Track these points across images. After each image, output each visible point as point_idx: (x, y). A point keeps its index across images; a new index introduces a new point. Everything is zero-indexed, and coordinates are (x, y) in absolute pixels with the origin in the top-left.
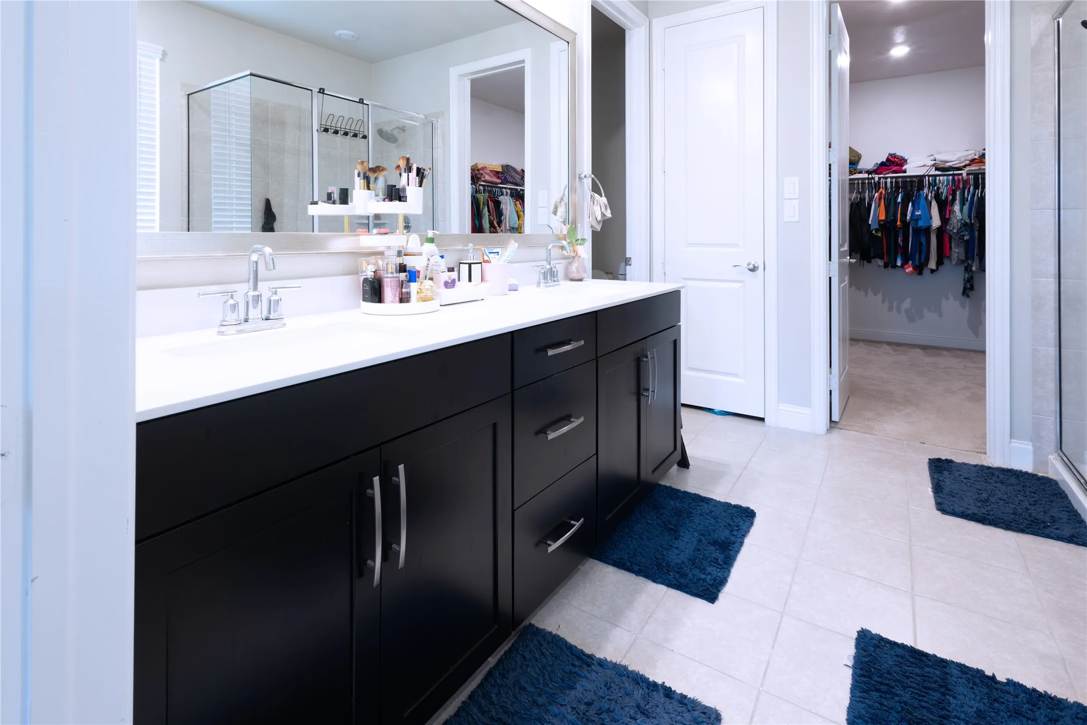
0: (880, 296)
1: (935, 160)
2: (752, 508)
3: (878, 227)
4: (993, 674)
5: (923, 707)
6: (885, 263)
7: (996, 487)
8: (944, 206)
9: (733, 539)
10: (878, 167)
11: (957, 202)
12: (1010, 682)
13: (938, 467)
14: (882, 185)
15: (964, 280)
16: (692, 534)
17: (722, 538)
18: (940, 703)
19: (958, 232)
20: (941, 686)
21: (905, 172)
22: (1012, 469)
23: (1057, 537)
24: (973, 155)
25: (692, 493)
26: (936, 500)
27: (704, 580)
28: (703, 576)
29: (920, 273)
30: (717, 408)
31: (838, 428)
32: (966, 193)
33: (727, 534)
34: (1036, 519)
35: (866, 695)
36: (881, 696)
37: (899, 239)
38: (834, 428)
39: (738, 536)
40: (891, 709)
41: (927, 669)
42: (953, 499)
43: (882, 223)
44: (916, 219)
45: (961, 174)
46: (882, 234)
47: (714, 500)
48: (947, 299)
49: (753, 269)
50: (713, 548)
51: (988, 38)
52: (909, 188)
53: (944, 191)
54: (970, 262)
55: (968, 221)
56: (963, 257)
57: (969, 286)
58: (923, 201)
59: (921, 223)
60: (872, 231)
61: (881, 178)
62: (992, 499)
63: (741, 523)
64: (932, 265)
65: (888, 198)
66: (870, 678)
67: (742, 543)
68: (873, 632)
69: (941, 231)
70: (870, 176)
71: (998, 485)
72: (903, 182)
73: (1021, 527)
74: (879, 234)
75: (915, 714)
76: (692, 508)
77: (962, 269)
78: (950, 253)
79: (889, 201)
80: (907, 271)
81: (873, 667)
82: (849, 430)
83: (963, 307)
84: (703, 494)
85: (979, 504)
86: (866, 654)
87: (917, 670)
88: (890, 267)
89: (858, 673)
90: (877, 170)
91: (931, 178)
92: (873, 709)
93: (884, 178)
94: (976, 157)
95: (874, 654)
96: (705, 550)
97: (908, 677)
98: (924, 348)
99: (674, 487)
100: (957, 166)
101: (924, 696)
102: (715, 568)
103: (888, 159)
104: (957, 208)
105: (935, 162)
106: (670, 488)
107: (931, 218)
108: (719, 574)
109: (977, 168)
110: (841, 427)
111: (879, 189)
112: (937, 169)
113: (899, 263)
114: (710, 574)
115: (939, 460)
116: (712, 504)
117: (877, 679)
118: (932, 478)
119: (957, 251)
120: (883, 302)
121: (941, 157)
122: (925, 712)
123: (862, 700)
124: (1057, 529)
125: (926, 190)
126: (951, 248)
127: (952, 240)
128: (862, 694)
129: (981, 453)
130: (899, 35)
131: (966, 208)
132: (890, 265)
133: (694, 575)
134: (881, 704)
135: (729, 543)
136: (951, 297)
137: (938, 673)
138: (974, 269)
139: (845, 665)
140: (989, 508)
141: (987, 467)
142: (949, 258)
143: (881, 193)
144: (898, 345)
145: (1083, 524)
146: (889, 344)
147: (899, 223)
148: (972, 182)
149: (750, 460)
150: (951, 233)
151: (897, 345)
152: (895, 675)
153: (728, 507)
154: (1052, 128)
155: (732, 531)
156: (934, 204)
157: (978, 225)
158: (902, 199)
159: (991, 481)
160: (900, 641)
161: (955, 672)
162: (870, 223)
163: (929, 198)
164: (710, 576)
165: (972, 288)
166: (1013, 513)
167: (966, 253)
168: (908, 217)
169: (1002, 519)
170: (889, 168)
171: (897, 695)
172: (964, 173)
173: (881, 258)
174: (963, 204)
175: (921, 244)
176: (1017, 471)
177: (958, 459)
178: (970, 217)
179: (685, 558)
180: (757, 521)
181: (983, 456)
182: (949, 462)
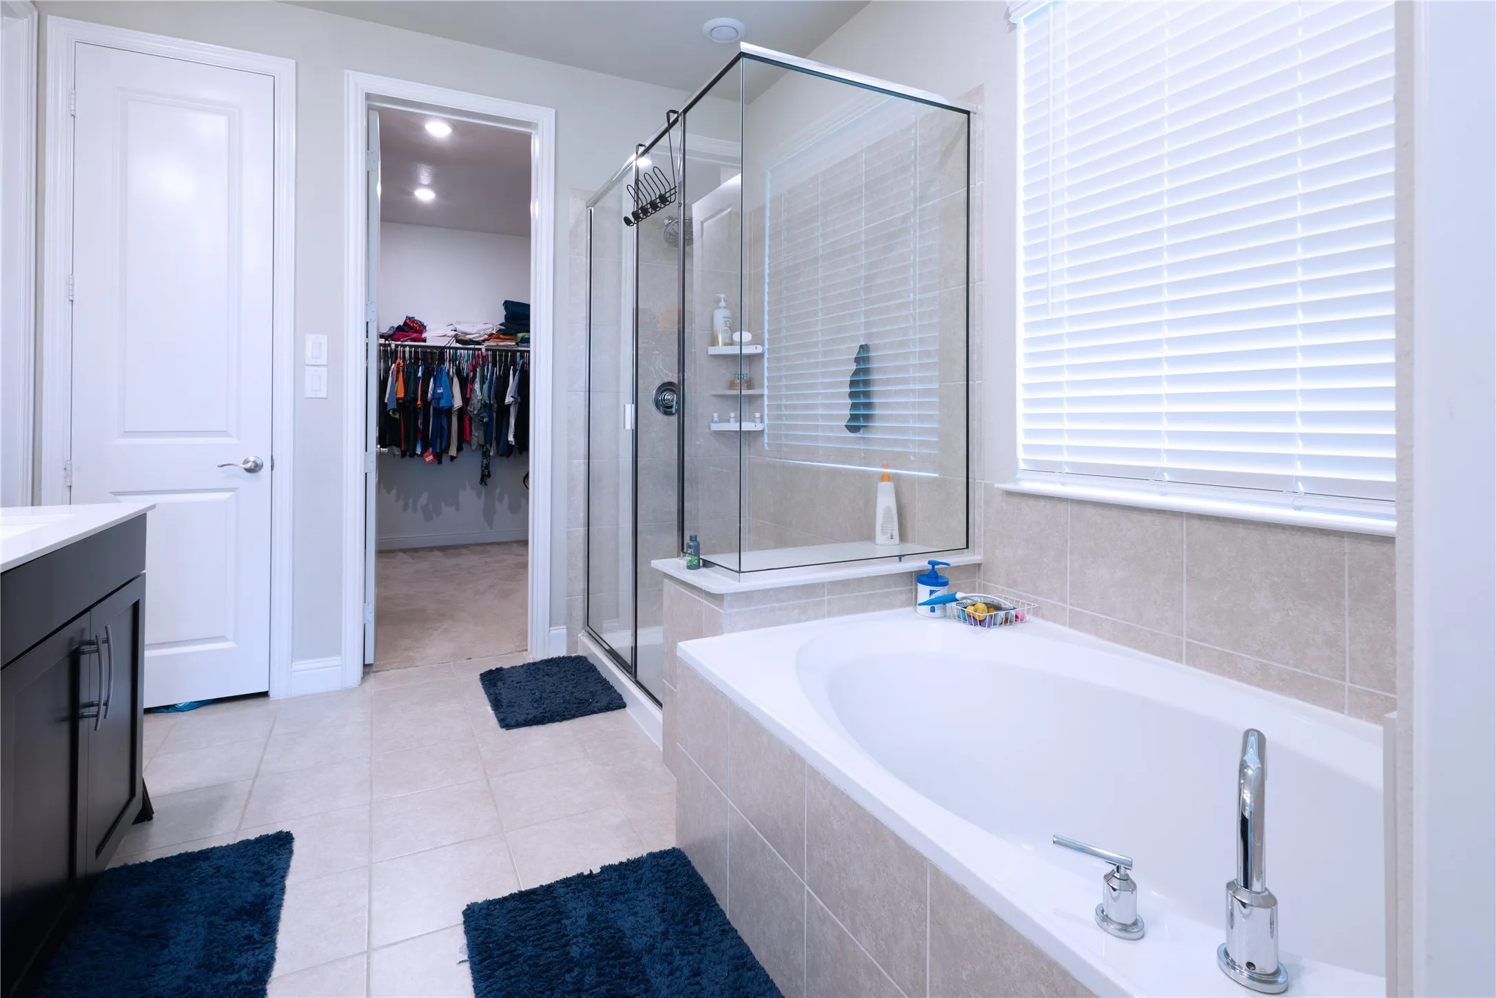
0: (394, 492)
1: (455, 331)
2: (285, 830)
3: (396, 407)
4: (591, 871)
5: (545, 949)
6: (402, 451)
7: (544, 681)
8: (465, 383)
9: (268, 890)
10: (395, 332)
11: (478, 380)
12: (605, 869)
13: (491, 679)
14: (400, 354)
15: (482, 466)
16: (192, 923)
17: (250, 899)
18: (558, 933)
19: (478, 414)
20: (555, 915)
21: (425, 341)
22: (552, 658)
23: (599, 710)
24: (491, 330)
25: (172, 857)
26: (497, 717)
27: (235, 983)
28: (234, 977)
29: (440, 462)
30: (181, 699)
31: (373, 672)
32: (486, 370)
33: (258, 889)
34: (581, 700)
35: (492, 980)
36: (506, 970)
37: (419, 422)
38: (368, 673)
39: (276, 882)
40: (519, 976)
41: (538, 906)
42: (513, 709)
43: (401, 401)
44: (438, 398)
45: (480, 349)
46: (400, 417)
47: (217, 848)
48: (465, 489)
49: (254, 469)
50: (238, 924)
51: (535, 208)
52: (430, 361)
53: (465, 366)
54: (488, 447)
55: (488, 401)
56: (482, 442)
57: (487, 473)
58: (445, 378)
59: (443, 403)
60: (389, 411)
61: (399, 345)
62: (544, 695)
63: (274, 861)
64: (453, 451)
65: (407, 372)
66: (490, 957)
67: (283, 890)
68: (480, 902)
69: (460, 410)
70: (387, 342)
71: (545, 678)
72: (424, 353)
73: (572, 712)
74: (397, 416)
75: (541, 963)
76: (180, 882)
77: (480, 453)
78: (471, 438)
79: (408, 375)
80: (427, 459)
81: (490, 943)
82: (388, 670)
83: (479, 496)
84: (194, 848)
85: (535, 705)
86: (479, 932)
87: (531, 914)
88: (408, 457)
89: (477, 962)
90: (393, 335)
91: (451, 351)
92: (502, 991)
93: (402, 346)
94: (494, 332)
95: (488, 927)
96: (224, 935)
97: (525, 928)
98: (443, 549)
99: (130, 863)
100: (477, 340)
101: (544, 937)
102: (250, 953)
103: (405, 323)
104: (477, 386)
105: (456, 333)
106: (126, 868)
107: (453, 397)
108: (260, 957)
109: (495, 344)
110: (376, 670)
111: (396, 359)
112: (458, 341)
113: (419, 451)
114: (245, 966)
115: (490, 672)
116: (215, 856)
117: (497, 952)
118: (489, 694)
119: (477, 435)
120: (397, 500)
121: (462, 328)
122: (549, 954)
123: (489, 988)
124: (597, 702)
125: (447, 364)
126: (471, 431)
127: (473, 422)
128: (488, 983)
129: (522, 651)
130: (425, 176)
131: (486, 386)
132: (408, 454)
133: (214, 987)
134: (511, 977)
135: (264, 900)
136: (468, 487)
137: (548, 903)
138: (492, 454)
139: (460, 962)
140: (545, 706)
141: (532, 663)
142: (469, 443)
143: (399, 364)
144: (416, 550)
145: (612, 689)
146: (405, 551)
147: (419, 402)
148: (490, 359)
149: (261, 761)
150: (472, 414)
151: (412, 551)
152: (513, 934)
153: (247, 847)
154: (583, 313)
155: (264, 880)
156: (456, 380)
157: (496, 406)
158: (423, 374)
159: (538, 677)
160: (506, 894)
161: (562, 891)
162: (386, 401)
163: (451, 373)
164: (245, 970)
165: (489, 476)
166: (564, 702)
167: (485, 435)
168: (429, 396)
169: (557, 712)
170: (407, 334)
171: (520, 955)
172: (483, 347)
173: (398, 445)
174: (482, 383)
175: (442, 427)
176: (556, 658)
177: (506, 665)
178: (489, 397)
179: (190, 969)
180: (297, 846)
181: (524, 653)
182: (500, 670)
